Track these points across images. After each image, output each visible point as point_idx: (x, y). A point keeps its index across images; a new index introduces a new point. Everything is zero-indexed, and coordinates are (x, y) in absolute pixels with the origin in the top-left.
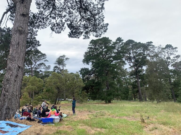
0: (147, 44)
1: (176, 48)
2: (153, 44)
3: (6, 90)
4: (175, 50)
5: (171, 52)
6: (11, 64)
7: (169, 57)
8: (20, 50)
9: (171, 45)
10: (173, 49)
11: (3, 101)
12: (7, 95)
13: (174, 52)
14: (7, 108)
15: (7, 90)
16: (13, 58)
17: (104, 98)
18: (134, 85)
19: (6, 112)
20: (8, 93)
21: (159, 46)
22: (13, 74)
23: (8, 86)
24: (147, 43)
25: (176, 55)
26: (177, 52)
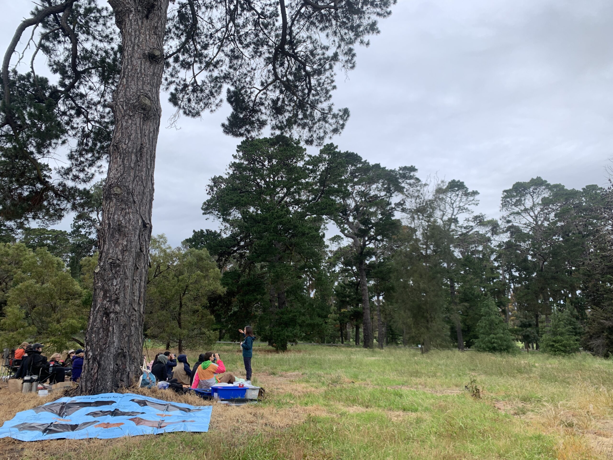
0: (401, 172)
1: (475, 193)
2: (417, 175)
3: (110, 297)
4: (472, 198)
5: (462, 204)
6: (123, 213)
7: (453, 217)
8: (144, 169)
9: (463, 183)
10: (467, 194)
11: (101, 330)
12: (116, 313)
13: (470, 203)
14: (119, 354)
15: (114, 297)
16: (128, 193)
17: (272, 333)
18: (345, 296)
19: (117, 365)
20: (119, 305)
21: (440, 182)
22: (131, 248)
23: (115, 284)
24: (401, 169)
25: (475, 214)
26: (477, 205)
